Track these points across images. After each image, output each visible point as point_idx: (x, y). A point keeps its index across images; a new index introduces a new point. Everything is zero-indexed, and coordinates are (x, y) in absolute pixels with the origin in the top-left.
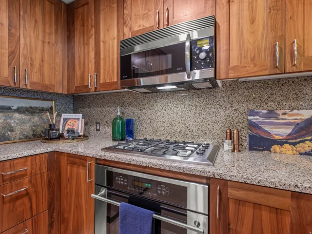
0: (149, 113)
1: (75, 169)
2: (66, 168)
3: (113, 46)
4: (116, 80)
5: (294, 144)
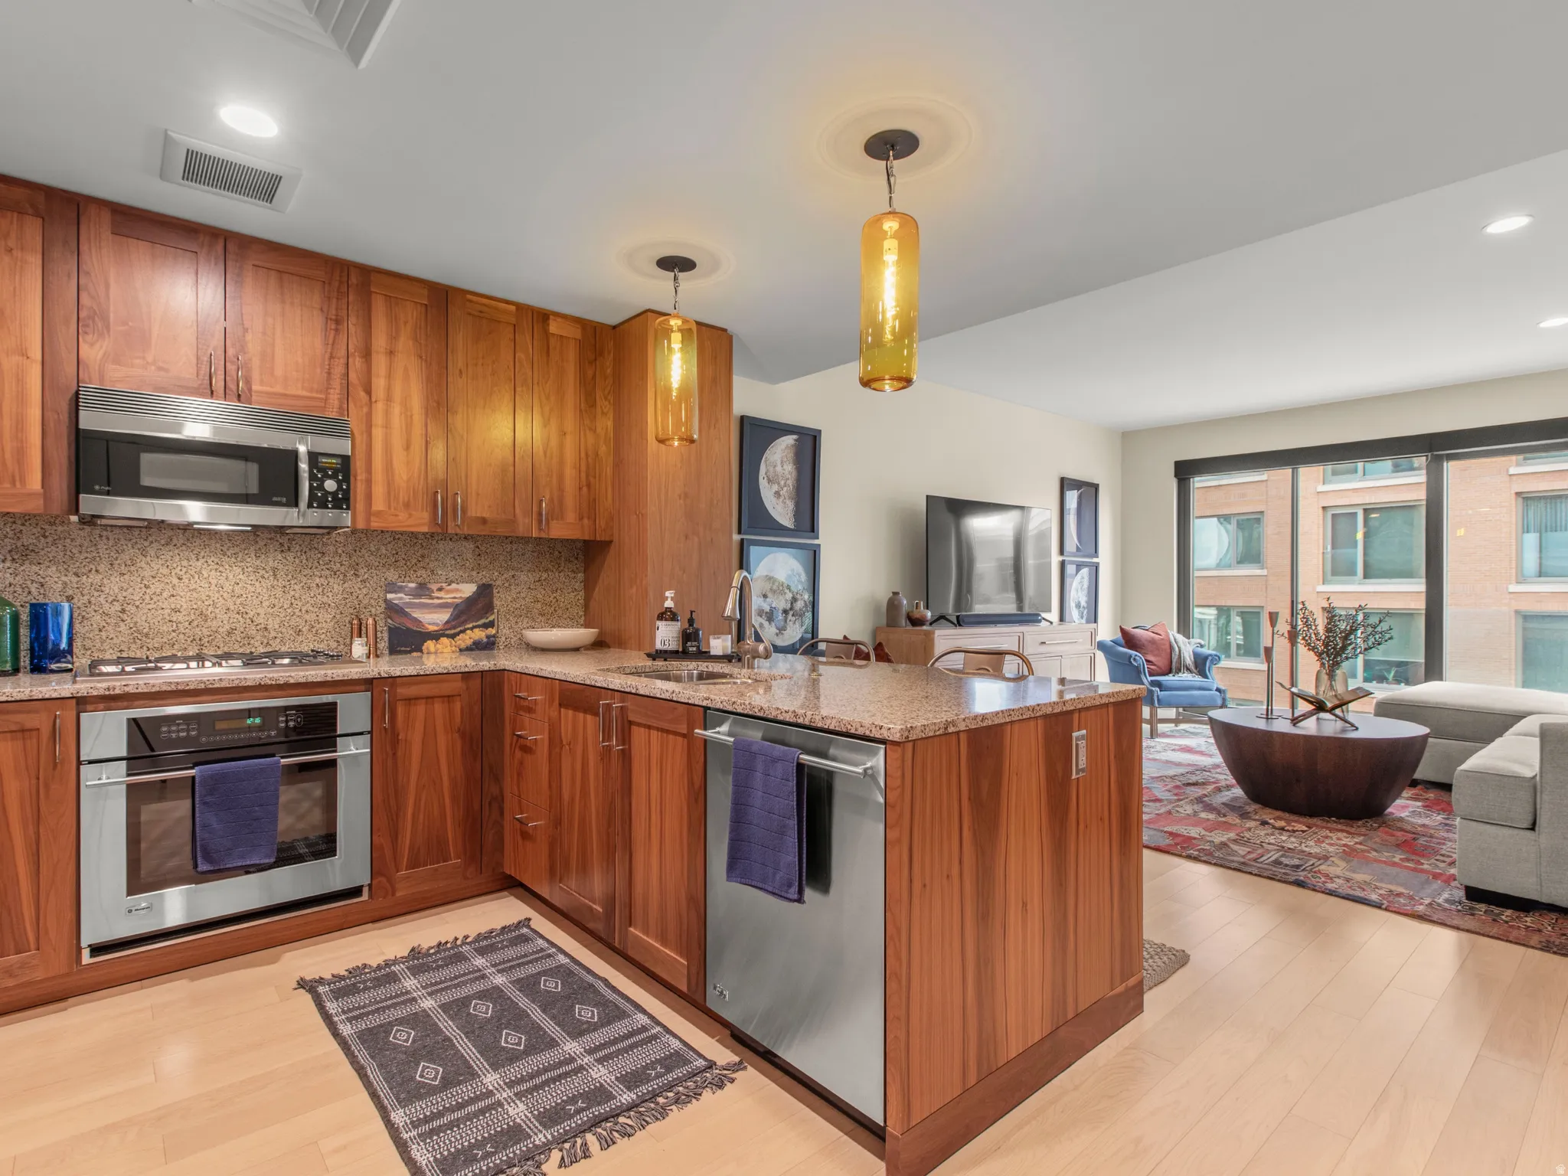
0: (114, 583)
4: (34, 486)
5: (453, 636)
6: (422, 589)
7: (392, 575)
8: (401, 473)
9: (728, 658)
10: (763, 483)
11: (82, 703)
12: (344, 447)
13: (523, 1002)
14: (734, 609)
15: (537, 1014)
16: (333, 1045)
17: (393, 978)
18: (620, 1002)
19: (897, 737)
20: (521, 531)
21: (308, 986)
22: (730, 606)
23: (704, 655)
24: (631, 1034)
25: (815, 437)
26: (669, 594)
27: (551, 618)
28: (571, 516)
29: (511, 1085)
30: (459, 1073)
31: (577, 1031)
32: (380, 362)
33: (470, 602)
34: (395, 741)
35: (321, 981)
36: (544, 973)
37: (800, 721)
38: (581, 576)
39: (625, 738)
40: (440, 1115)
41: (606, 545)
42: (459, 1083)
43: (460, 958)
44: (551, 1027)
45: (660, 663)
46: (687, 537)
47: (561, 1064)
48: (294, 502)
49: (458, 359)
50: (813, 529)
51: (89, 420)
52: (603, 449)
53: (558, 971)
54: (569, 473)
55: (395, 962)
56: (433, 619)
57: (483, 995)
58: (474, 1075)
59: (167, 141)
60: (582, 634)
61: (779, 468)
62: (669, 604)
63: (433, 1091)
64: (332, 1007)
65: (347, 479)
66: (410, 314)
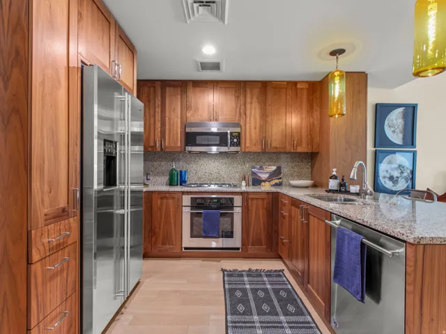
0: (195, 166)
1: (165, 201)
2: (157, 202)
3: (177, 122)
4: (179, 145)
5: (269, 181)
6: (261, 168)
7: (254, 164)
8: (253, 135)
9: (358, 194)
10: (386, 128)
11: (183, 193)
12: (238, 130)
13: (273, 296)
14: (354, 175)
15: (276, 302)
16: (222, 289)
17: (242, 276)
18: (304, 309)
19: (412, 241)
20: (288, 151)
21: (223, 271)
22: (352, 174)
23: (348, 192)
24: (303, 323)
25: (414, 107)
26: (334, 170)
27: (300, 177)
28: (304, 145)
29: (261, 322)
30: (248, 312)
31: (286, 313)
32: (248, 106)
33: (275, 171)
34: (248, 210)
35: (226, 271)
36: (282, 289)
37: (365, 224)
38: (310, 164)
39: (308, 219)
40: (239, 322)
41: (317, 153)
42: (247, 315)
43: (260, 276)
44: (279, 309)
45: (330, 194)
46: (346, 150)
47: (277, 322)
48: (227, 146)
49: (269, 102)
50: (413, 144)
51: (188, 130)
52: (316, 122)
53: (287, 290)
54: (304, 130)
55: (244, 271)
56: (264, 176)
57: (263, 290)
58: (251, 314)
59: (196, 62)
60: (308, 182)
61: (395, 121)
62: (334, 173)
63: (240, 314)
64: (226, 278)
65: (239, 138)
66: (256, 91)
